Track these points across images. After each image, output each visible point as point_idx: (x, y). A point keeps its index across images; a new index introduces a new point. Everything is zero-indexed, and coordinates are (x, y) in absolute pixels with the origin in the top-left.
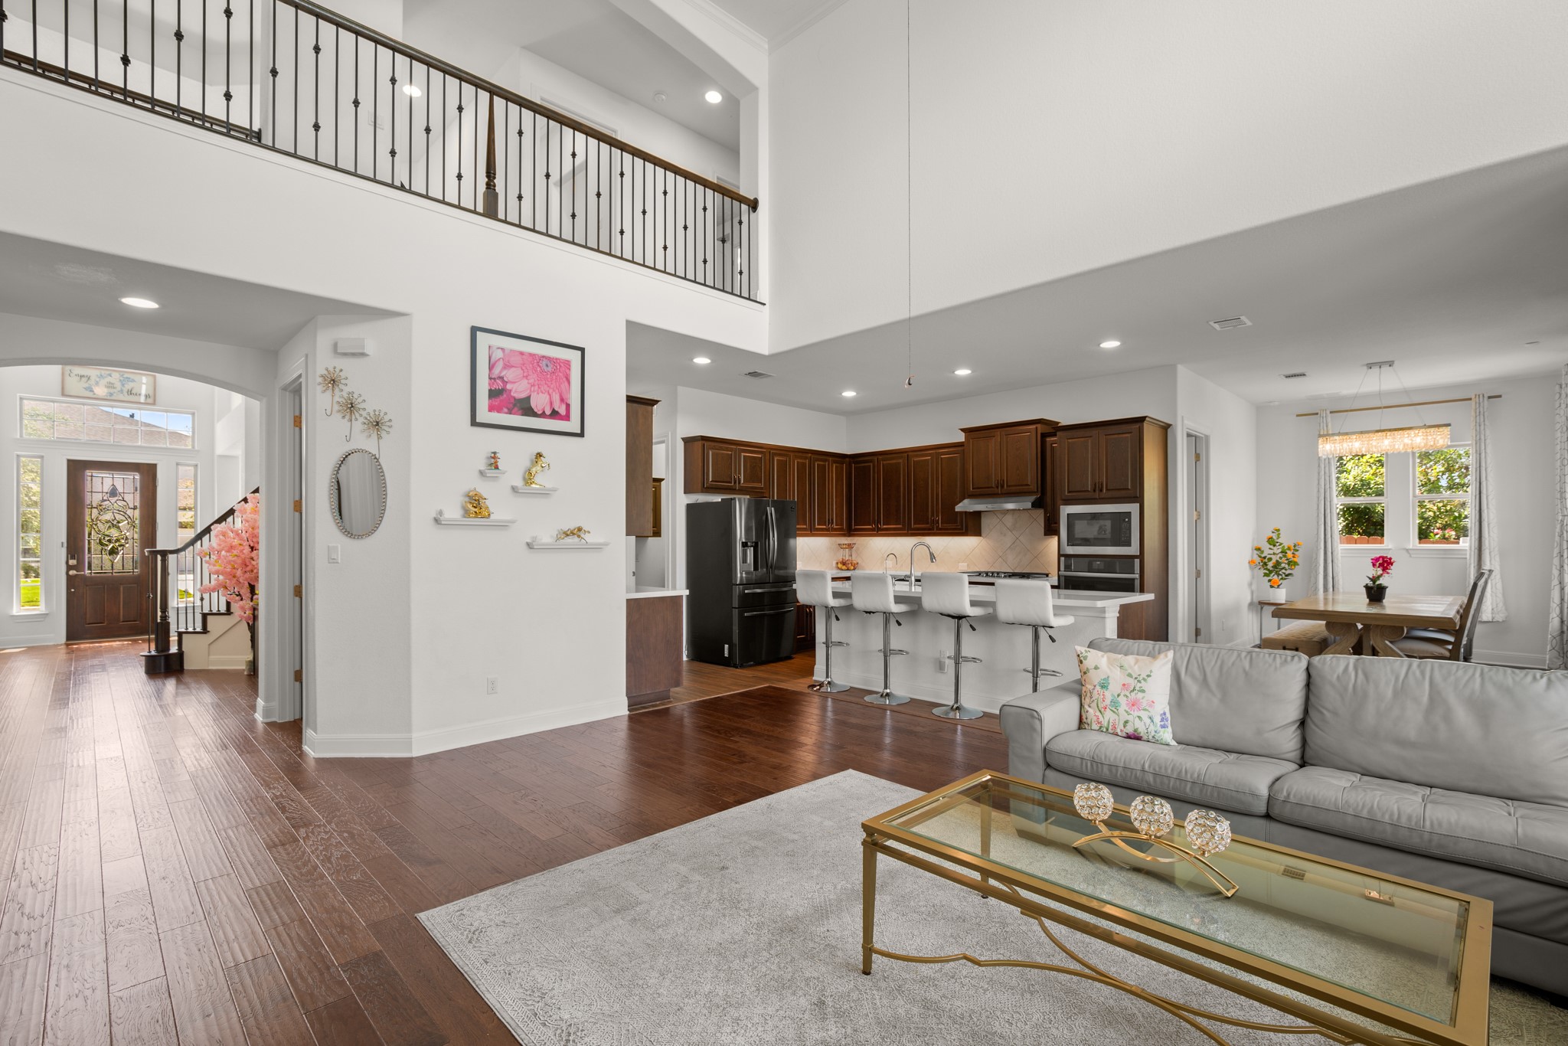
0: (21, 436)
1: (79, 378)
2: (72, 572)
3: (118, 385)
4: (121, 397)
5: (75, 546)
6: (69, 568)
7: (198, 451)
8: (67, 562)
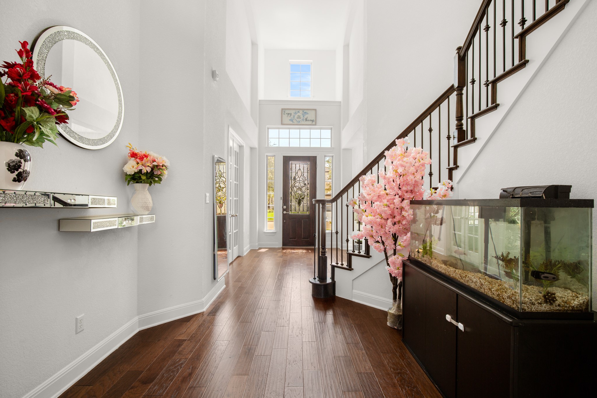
0: (268, 146)
1: (287, 115)
2: (285, 212)
3: (302, 116)
4: (303, 123)
5: (286, 200)
6: (284, 210)
7: (334, 148)
8: (283, 207)
